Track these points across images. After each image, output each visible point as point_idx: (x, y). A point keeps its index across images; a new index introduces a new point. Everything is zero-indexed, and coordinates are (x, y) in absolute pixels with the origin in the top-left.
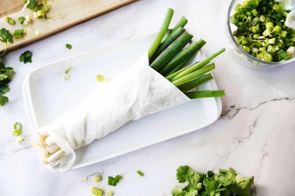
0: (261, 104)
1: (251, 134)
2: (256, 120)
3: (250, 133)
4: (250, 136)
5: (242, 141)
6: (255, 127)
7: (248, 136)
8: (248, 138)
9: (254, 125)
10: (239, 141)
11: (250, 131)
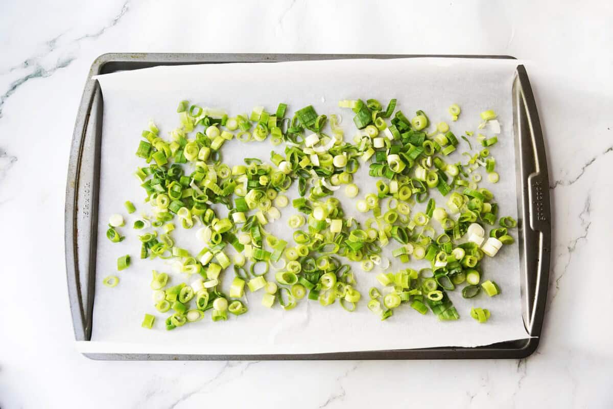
0: (587, 165)
1: (588, 227)
2: (588, 199)
3: (585, 226)
4: (587, 233)
5: (574, 247)
6: (591, 213)
7: (584, 235)
8: (585, 237)
9: (588, 210)
10: (569, 248)
11: (583, 223)
